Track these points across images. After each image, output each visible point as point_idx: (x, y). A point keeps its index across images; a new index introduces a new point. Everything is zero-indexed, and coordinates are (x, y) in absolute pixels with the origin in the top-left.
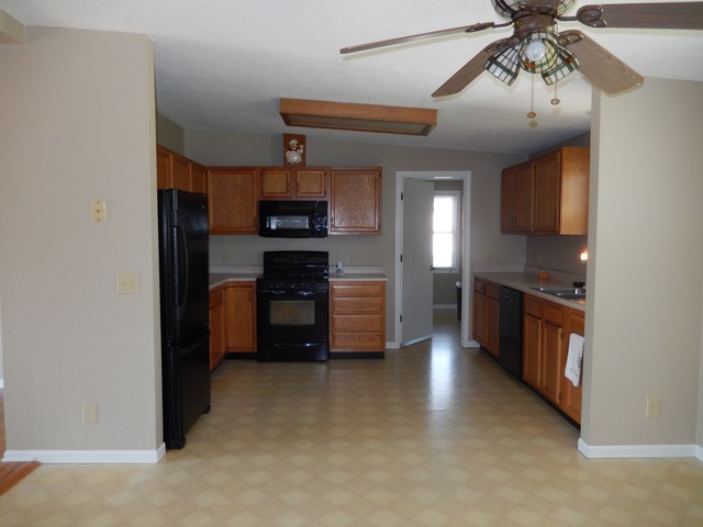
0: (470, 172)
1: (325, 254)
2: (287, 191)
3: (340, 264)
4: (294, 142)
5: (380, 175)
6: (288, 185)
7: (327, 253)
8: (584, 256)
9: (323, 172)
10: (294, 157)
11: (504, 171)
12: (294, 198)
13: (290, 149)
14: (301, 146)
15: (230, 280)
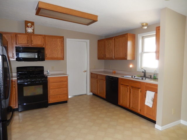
0: (89, 40)
2: (28, 43)
3: (48, 71)
4: (29, 24)
5: (63, 39)
6: (28, 41)
7: (43, 67)
8: (131, 66)
9: (42, 37)
10: (30, 30)
11: (98, 40)
12: (30, 46)
13: (28, 27)
14: (33, 26)
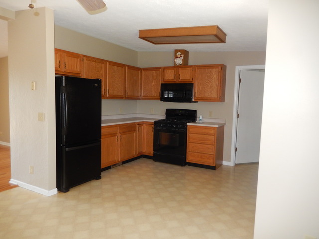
1: (195, 112)
2: (175, 78)
3: (201, 117)
4: (179, 54)
5: (222, 68)
6: (175, 75)
9: (192, 68)
10: (179, 61)
12: (178, 82)
13: (177, 58)
14: (183, 55)
15: (144, 121)
